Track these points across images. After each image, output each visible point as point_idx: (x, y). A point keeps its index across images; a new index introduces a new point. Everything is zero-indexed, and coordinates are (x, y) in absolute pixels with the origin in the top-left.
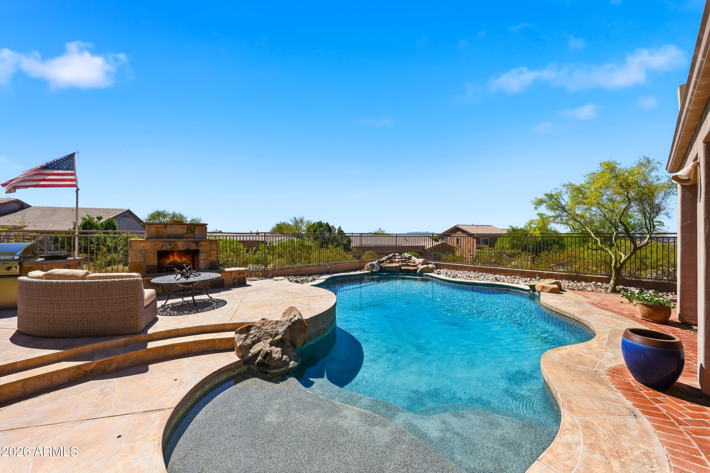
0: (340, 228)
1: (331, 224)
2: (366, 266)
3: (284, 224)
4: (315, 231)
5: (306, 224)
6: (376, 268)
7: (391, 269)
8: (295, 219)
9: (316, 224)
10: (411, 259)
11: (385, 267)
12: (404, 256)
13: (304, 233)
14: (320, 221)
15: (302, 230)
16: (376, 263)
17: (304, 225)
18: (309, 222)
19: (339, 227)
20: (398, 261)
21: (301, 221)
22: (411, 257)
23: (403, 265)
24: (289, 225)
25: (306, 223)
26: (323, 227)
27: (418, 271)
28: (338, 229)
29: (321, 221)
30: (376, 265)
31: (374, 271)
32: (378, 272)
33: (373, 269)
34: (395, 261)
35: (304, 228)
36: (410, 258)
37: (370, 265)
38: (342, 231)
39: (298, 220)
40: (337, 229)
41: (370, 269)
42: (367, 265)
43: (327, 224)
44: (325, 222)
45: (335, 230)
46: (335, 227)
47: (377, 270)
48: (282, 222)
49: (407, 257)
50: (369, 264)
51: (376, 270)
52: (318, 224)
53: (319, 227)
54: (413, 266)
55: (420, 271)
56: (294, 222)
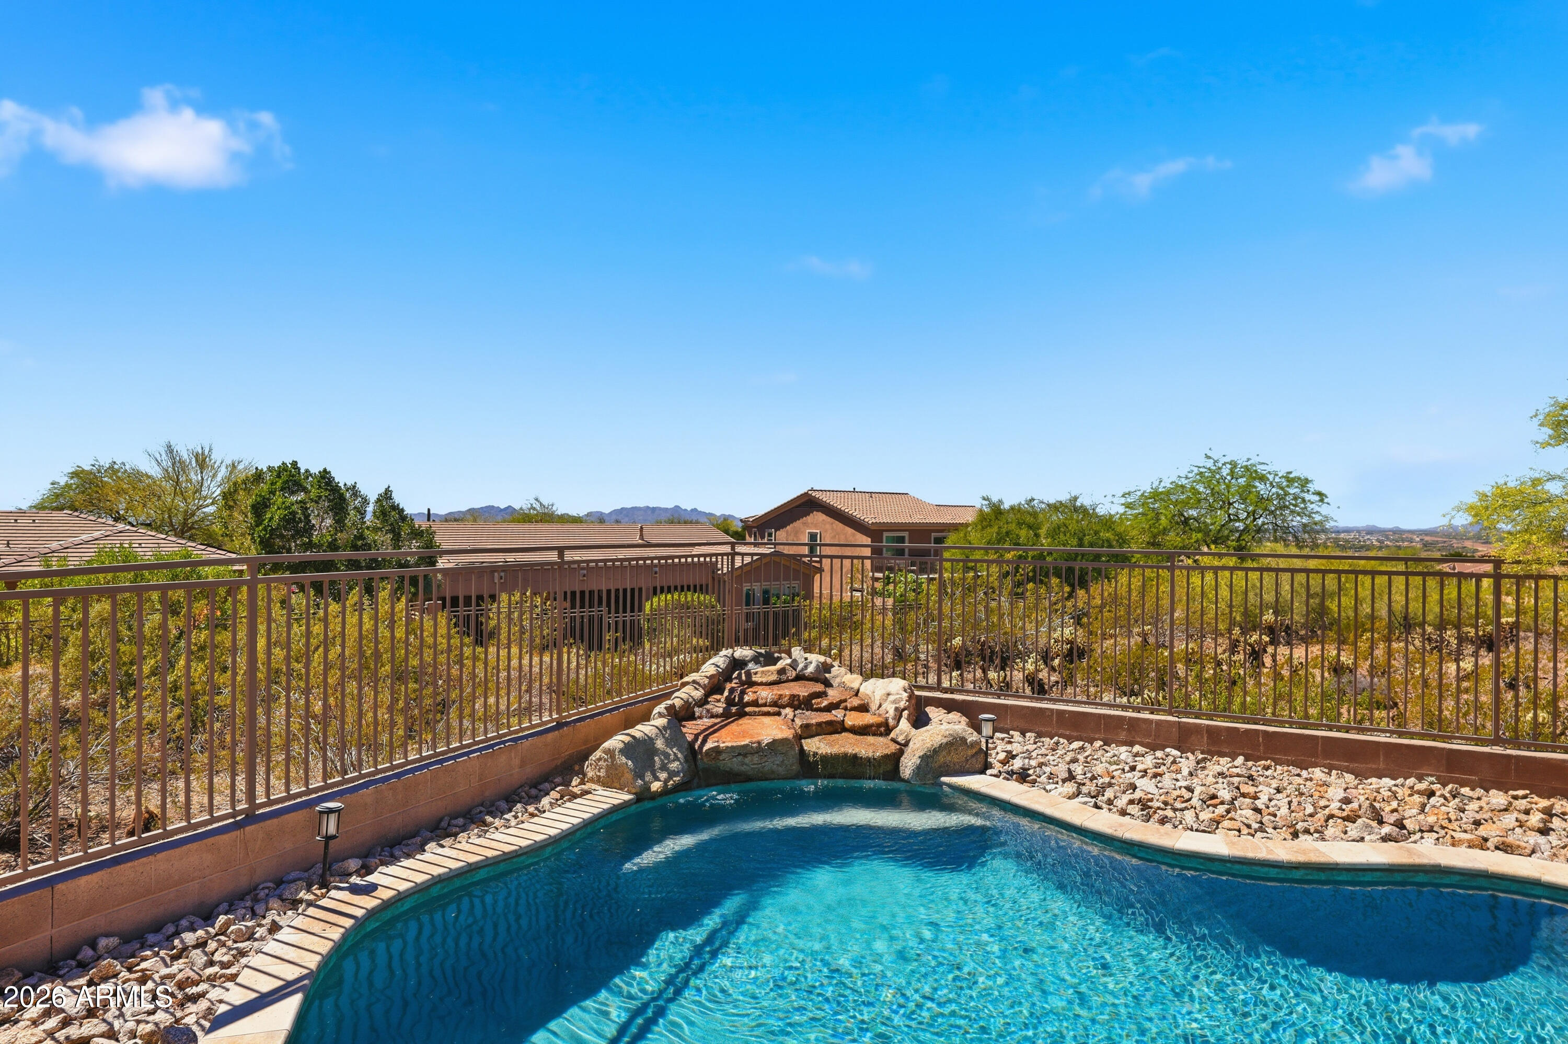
0: (387, 494)
1: (342, 478)
2: (598, 754)
3: (112, 470)
4: (259, 508)
5: (223, 472)
6: (664, 768)
7: (751, 764)
8: (170, 449)
9: (268, 477)
10: (828, 684)
11: (717, 751)
12: (794, 664)
13: (211, 509)
14: (288, 461)
15: (205, 498)
16: (661, 730)
17: (214, 476)
18: (241, 467)
19: (382, 491)
20: (774, 704)
21: (202, 461)
22: (827, 668)
23: (808, 731)
24: (137, 477)
25: (223, 469)
26: (305, 490)
27: (908, 764)
28: (378, 501)
29: (294, 464)
30: (660, 744)
31: (656, 786)
32: (677, 789)
33: (648, 776)
34: (755, 703)
35: (214, 489)
36: (821, 676)
37: (628, 750)
38: (395, 508)
39: (185, 457)
40: (373, 498)
41: (629, 776)
42: (608, 752)
43: (323, 477)
44: (315, 470)
45: (365, 501)
46: (363, 489)
47: (672, 774)
48: (105, 462)
49: (811, 669)
50: (616, 742)
51: (663, 776)
52: (279, 476)
53: (282, 489)
54: (863, 731)
55: (918, 770)
56: (166, 463)
